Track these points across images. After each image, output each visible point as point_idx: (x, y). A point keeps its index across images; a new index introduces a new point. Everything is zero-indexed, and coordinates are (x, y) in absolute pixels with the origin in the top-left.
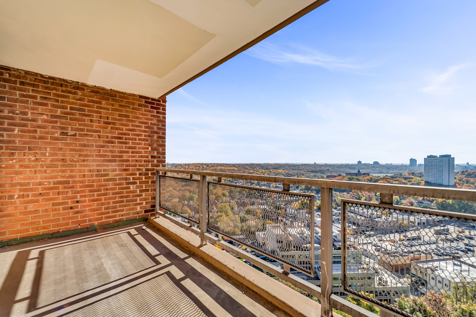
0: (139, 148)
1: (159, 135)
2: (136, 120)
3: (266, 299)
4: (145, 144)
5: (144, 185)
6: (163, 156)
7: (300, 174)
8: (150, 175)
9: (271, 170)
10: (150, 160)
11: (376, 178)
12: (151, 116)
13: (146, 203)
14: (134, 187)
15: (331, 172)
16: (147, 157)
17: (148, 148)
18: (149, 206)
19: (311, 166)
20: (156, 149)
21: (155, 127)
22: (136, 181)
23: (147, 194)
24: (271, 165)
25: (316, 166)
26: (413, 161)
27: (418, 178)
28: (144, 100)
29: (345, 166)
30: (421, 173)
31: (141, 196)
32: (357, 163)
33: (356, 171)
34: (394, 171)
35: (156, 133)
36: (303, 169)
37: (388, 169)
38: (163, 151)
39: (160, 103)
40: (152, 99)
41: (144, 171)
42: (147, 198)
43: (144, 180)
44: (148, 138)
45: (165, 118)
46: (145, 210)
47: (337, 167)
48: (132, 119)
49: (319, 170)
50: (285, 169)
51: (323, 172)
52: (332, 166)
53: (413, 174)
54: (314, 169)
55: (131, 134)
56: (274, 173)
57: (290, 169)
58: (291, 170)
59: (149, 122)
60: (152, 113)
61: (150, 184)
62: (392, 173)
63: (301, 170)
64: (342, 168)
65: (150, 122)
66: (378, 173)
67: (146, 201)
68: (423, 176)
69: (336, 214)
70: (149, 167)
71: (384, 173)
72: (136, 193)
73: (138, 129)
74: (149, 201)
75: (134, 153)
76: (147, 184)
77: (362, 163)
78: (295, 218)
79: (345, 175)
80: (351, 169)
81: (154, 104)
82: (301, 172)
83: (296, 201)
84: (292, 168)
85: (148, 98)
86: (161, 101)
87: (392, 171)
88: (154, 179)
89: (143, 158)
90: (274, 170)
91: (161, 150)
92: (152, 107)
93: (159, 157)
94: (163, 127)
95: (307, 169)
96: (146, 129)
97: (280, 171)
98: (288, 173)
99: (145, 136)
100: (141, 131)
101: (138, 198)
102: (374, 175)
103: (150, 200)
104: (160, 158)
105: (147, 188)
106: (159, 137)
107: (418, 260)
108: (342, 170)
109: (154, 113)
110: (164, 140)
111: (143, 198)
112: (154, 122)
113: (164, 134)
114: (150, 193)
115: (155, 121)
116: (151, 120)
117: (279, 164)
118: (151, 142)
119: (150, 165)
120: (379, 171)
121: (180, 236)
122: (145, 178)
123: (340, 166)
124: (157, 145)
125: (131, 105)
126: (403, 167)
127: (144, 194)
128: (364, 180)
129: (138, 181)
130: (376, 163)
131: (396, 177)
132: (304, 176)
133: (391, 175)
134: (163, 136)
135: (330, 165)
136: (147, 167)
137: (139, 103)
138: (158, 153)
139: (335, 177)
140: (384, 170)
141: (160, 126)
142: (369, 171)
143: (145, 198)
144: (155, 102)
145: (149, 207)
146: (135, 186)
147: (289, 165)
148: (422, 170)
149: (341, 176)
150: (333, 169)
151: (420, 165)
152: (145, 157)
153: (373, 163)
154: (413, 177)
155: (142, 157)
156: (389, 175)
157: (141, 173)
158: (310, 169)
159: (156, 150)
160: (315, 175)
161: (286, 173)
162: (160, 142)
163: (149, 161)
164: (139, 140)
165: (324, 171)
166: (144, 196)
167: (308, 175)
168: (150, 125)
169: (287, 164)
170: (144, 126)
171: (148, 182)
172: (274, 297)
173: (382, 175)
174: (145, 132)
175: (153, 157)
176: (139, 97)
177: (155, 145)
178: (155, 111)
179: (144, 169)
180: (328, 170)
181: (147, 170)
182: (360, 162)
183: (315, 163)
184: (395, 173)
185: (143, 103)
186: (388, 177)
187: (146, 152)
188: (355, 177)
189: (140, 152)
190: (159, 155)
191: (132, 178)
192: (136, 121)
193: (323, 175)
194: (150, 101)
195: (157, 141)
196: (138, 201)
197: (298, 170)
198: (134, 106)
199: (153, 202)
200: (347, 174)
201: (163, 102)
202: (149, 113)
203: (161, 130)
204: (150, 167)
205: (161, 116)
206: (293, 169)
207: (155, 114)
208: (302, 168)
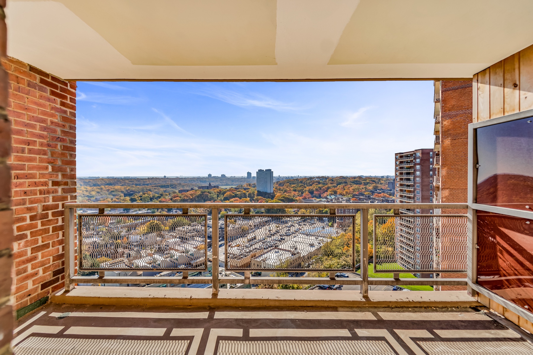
0: (30, 168)
1: (65, 144)
2: (23, 112)
3: (322, 306)
4: (41, 160)
5: (40, 238)
6: (73, 180)
7: (146, 189)
8: (50, 217)
9: (103, 187)
10: (51, 189)
11: (224, 190)
12: (52, 108)
13: (44, 271)
14: (21, 245)
15: (183, 186)
16: (45, 184)
17: (47, 168)
18: (50, 274)
19: (160, 180)
20: (61, 168)
21: (59, 129)
22: (25, 232)
23: (46, 254)
24: (103, 179)
25: (166, 180)
26: (249, 174)
27: (253, 188)
28: (38, 77)
29: (197, 180)
30: (254, 184)
31: (35, 260)
32: (207, 176)
33: (207, 185)
34: (237, 183)
35: (60, 141)
36: (150, 184)
37: (233, 181)
38: (73, 173)
39: (66, 88)
40: (54, 78)
41: (40, 211)
42: (45, 260)
43: (40, 227)
44: (46, 149)
45: (74, 115)
46: (42, 283)
47: (189, 181)
48: (15, 110)
49: (170, 184)
50: (124, 185)
51: (174, 186)
52: (184, 179)
53: (250, 185)
54: (164, 184)
55: (15, 140)
56: (108, 190)
57: (133, 184)
58: (134, 186)
59: (47, 119)
60: (52, 102)
61: (51, 233)
62: (235, 185)
63: (147, 185)
64: (194, 181)
65: (49, 119)
66: (225, 185)
67: (43, 267)
68: (256, 186)
69: (190, 231)
70: (49, 202)
71: (230, 185)
72: (25, 256)
73: (28, 130)
74: (49, 265)
75: (21, 178)
76: (45, 234)
77: (212, 176)
78: (141, 245)
79: (197, 188)
80: (203, 182)
81: (56, 87)
82: (148, 187)
83: (142, 224)
84: (136, 182)
85: (47, 75)
86: (69, 84)
87: (235, 183)
88: (57, 223)
89: (38, 186)
90: (107, 186)
91: (68, 170)
92: (53, 93)
93: (66, 184)
94: (71, 131)
95: (155, 184)
96: (44, 131)
97: (117, 187)
98: (129, 189)
99: (42, 144)
100: (34, 135)
101: (29, 265)
102: (223, 187)
103: (51, 263)
104: (68, 185)
105: (45, 241)
106: (65, 148)
107: (254, 256)
108: (194, 183)
109: (57, 104)
110: (73, 153)
111: (38, 263)
112: (56, 121)
113: (74, 142)
114: (50, 250)
115: (59, 118)
116: (52, 116)
117: (116, 179)
118: (52, 156)
119: (51, 198)
120: (225, 184)
121: (166, 297)
122: (43, 224)
123: (192, 179)
124: (63, 161)
125: (13, 82)
126: (243, 179)
127: (40, 254)
128: (215, 192)
129: (28, 233)
130: (223, 176)
131: (238, 189)
132: (151, 192)
133: (235, 186)
134: (72, 146)
135: (182, 178)
136: (45, 202)
137: (29, 79)
138: (64, 176)
139: (188, 192)
140: (229, 183)
141: (67, 130)
142: (218, 184)
143: (43, 261)
144: (59, 85)
145: (49, 276)
146: (23, 242)
147: (130, 179)
148: (255, 182)
149: (194, 190)
150: (185, 182)
151: (254, 177)
152: (42, 185)
153: (221, 176)
154: (249, 187)
155: (36, 184)
156: (234, 187)
157: (35, 216)
158: (159, 183)
159: (61, 171)
160: (166, 190)
161: (127, 190)
162: (67, 157)
163: (49, 192)
164: (30, 151)
165: (176, 185)
166: (40, 259)
167: (157, 190)
168: (49, 124)
169: (127, 178)
170: (38, 127)
171: (46, 231)
172: (330, 301)
173: (228, 187)
174: (41, 136)
175: (55, 183)
176: (28, 68)
177: (59, 163)
178: (59, 100)
179: (39, 207)
180: (180, 184)
181: (46, 208)
182: (210, 175)
183: (165, 176)
184: (238, 184)
185: (38, 81)
186: (233, 189)
187: (42, 176)
188: (207, 190)
189: (33, 176)
190: (65, 180)
191: (17, 227)
192: (24, 114)
193: (174, 190)
194: (50, 80)
195: (63, 154)
196: (30, 271)
197: (144, 185)
198: (19, 85)
199: (56, 266)
200: (200, 188)
201: (71, 87)
202: (48, 103)
203: (68, 136)
204: (51, 202)
205: (68, 110)
206: (136, 185)
207: (58, 106)
208: (148, 183)
